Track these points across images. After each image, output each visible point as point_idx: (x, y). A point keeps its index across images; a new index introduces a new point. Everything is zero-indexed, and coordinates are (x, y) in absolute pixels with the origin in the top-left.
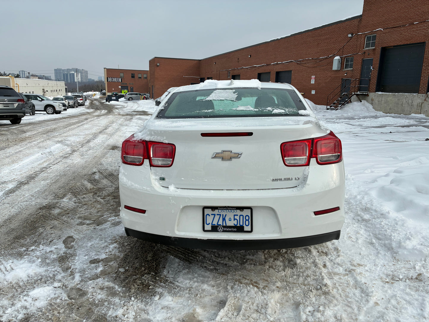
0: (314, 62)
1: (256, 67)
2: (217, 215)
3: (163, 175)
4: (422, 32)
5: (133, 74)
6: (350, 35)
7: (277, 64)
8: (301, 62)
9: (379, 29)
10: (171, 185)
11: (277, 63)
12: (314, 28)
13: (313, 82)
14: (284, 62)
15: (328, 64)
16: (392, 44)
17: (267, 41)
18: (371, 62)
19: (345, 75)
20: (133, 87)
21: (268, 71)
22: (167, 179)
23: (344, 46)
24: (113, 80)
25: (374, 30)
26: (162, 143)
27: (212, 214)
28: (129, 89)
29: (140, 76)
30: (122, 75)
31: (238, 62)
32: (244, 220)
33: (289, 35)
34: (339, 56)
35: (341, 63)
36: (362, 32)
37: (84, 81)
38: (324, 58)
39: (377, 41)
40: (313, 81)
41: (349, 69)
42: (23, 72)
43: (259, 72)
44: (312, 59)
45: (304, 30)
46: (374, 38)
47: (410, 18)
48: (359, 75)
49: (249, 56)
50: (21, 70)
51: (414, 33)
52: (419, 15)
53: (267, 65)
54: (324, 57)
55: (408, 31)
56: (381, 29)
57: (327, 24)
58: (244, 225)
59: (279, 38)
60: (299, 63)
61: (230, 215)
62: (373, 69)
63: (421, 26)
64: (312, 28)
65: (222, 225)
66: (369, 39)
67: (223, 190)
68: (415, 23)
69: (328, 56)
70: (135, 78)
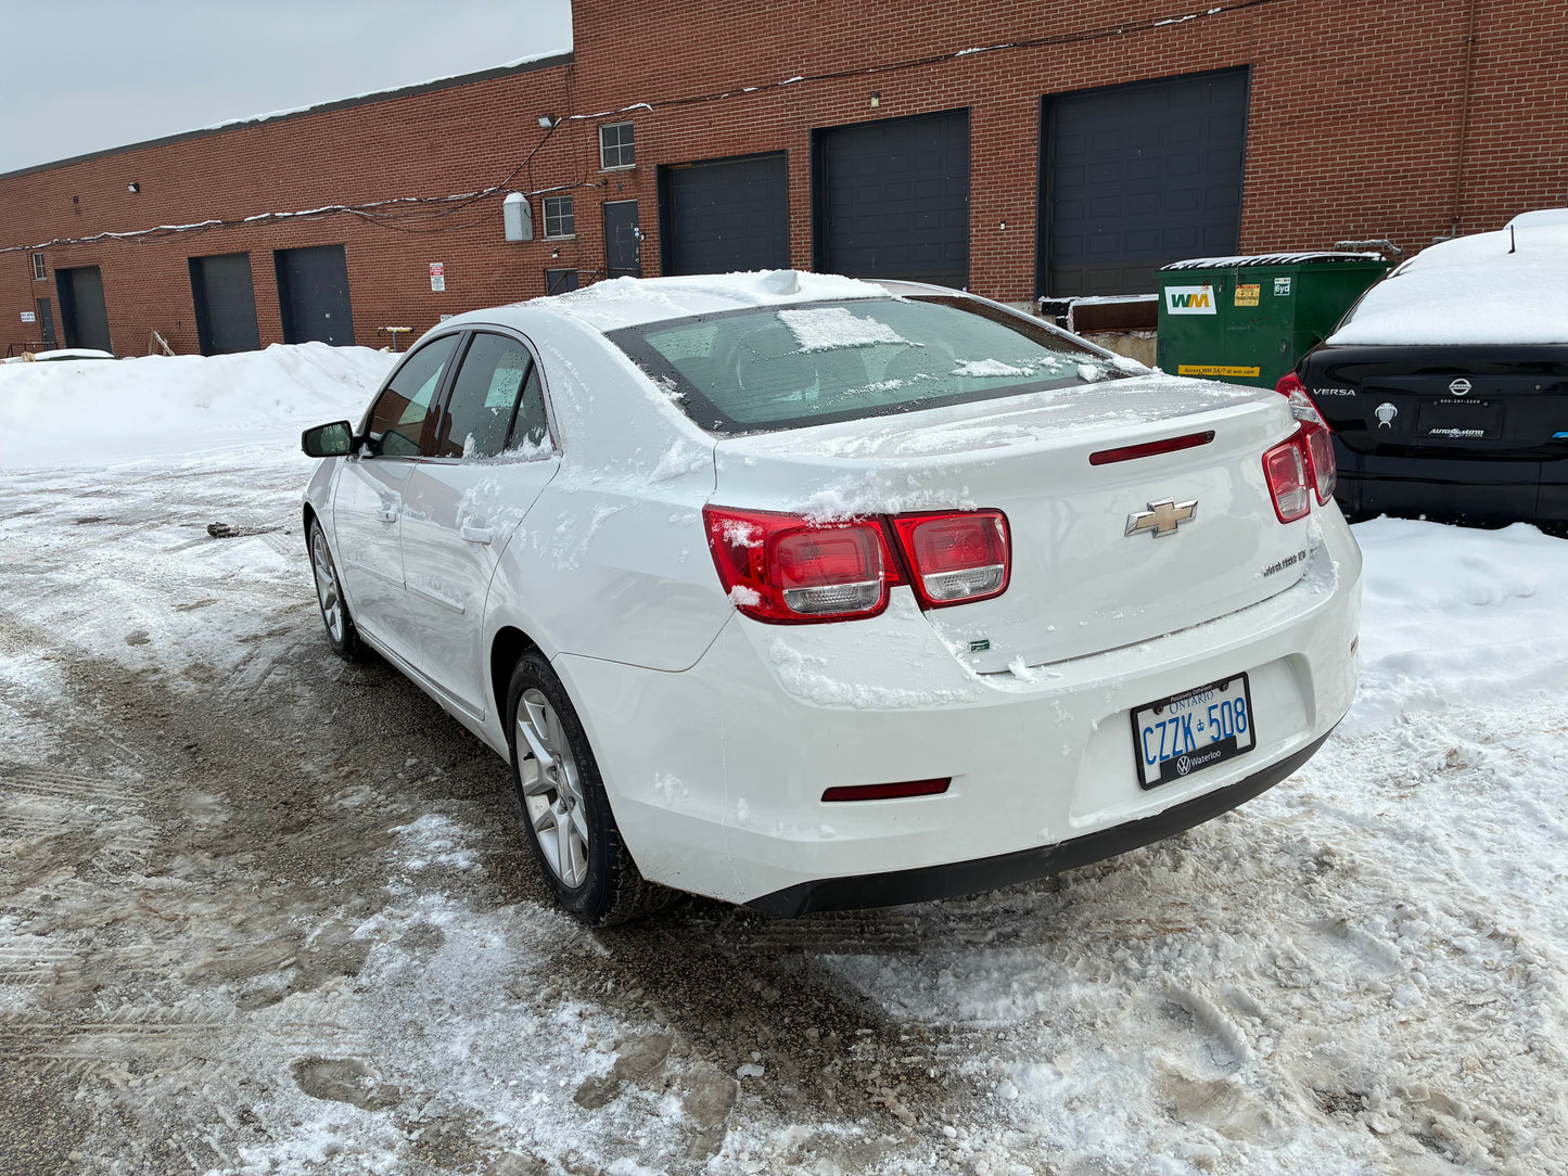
0: (429, 212)
1: (172, 232)
2: (1171, 721)
3: (980, 632)
4: (771, 117)
6: (545, 122)
7: (273, 220)
8: (378, 213)
9: (638, 105)
10: (1015, 659)
11: (273, 216)
12: (403, 87)
13: (438, 284)
14: (301, 213)
15: (483, 221)
16: (688, 156)
17: (206, 128)
18: (631, 212)
19: (555, 256)
21: (235, 249)
22: (995, 644)
23: (529, 159)
25: (621, 107)
26: (957, 512)
27: (1158, 726)
31: (78, 212)
32: (1234, 715)
33: (306, 108)
34: (519, 191)
35: (533, 217)
36: (586, 113)
38: (465, 199)
39: (638, 144)
40: (438, 281)
41: (563, 237)
43: (194, 255)
44: (420, 200)
45: (366, 94)
46: (628, 133)
47: (731, 74)
48: (601, 256)
49: (132, 189)
51: (748, 121)
52: (755, 66)
53: (228, 224)
54: (465, 196)
55: (729, 115)
56: (643, 105)
57: (452, 76)
58: (1236, 733)
59: (262, 117)
60: (371, 218)
61: (1197, 711)
62: (643, 237)
63: (766, 100)
64: (396, 88)
65: (1184, 752)
66: (610, 136)
67: (1161, 636)
68: (746, 90)
69: (481, 193)
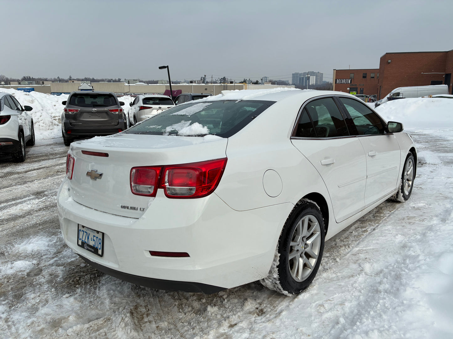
2: (85, 232)
5: (364, 74)
10: (71, 196)
20: (363, 89)
24: (341, 81)
27: (82, 231)
28: (359, 90)
29: (372, 75)
30: (352, 75)
32: (99, 243)
37: (318, 83)
42: (266, 78)
50: (265, 76)
58: (98, 248)
61: (91, 234)
65: (86, 242)
70: (367, 78)
